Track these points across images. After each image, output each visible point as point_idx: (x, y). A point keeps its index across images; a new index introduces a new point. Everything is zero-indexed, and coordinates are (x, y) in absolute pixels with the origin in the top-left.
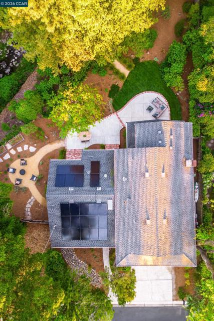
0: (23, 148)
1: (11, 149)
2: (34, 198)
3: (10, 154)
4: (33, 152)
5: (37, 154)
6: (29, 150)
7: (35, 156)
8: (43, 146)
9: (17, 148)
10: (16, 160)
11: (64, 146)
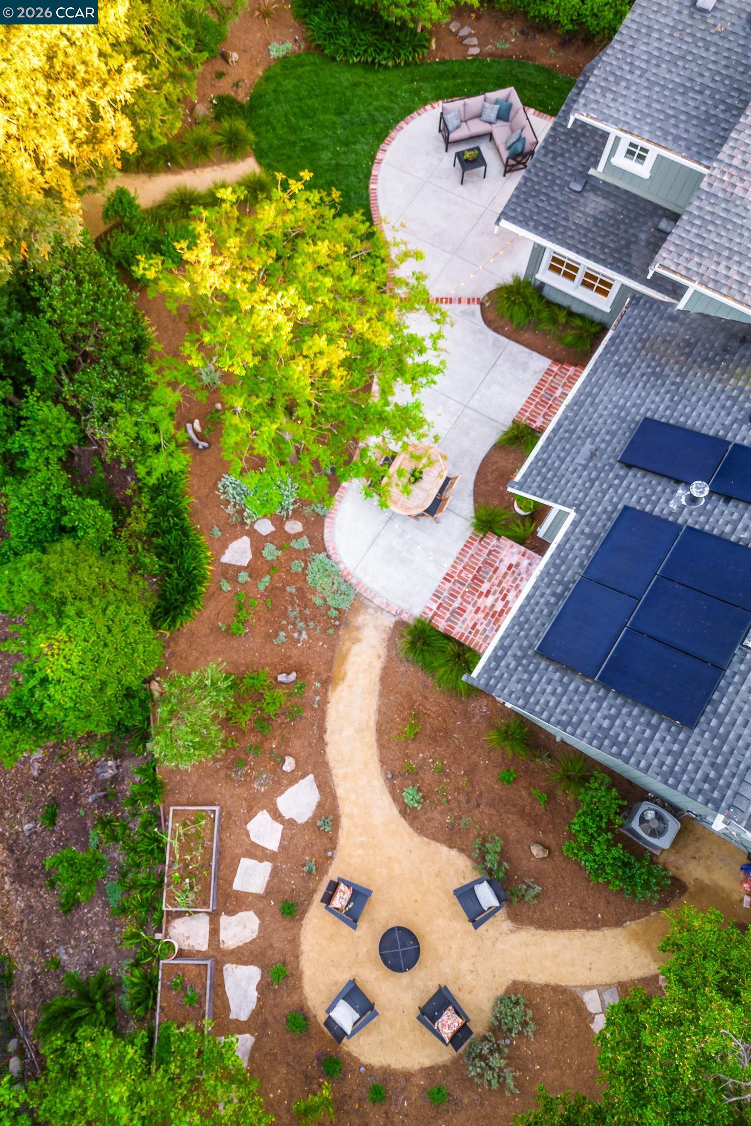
0: (258, 853)
1: (215, 931)
2: (601, 989)
3: (241, 956)
4: (320, 805)
5: (340, 792)
6: (289, 824)
7: (347, 808)
8: (322, 730)
9: (239, 884)
10: (295, 942)
11: (389, 622)
